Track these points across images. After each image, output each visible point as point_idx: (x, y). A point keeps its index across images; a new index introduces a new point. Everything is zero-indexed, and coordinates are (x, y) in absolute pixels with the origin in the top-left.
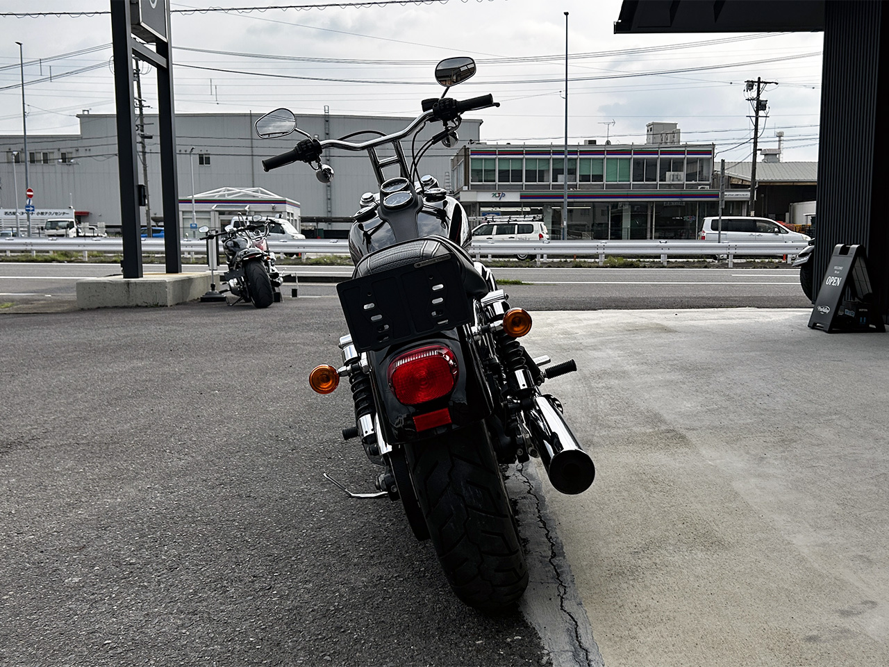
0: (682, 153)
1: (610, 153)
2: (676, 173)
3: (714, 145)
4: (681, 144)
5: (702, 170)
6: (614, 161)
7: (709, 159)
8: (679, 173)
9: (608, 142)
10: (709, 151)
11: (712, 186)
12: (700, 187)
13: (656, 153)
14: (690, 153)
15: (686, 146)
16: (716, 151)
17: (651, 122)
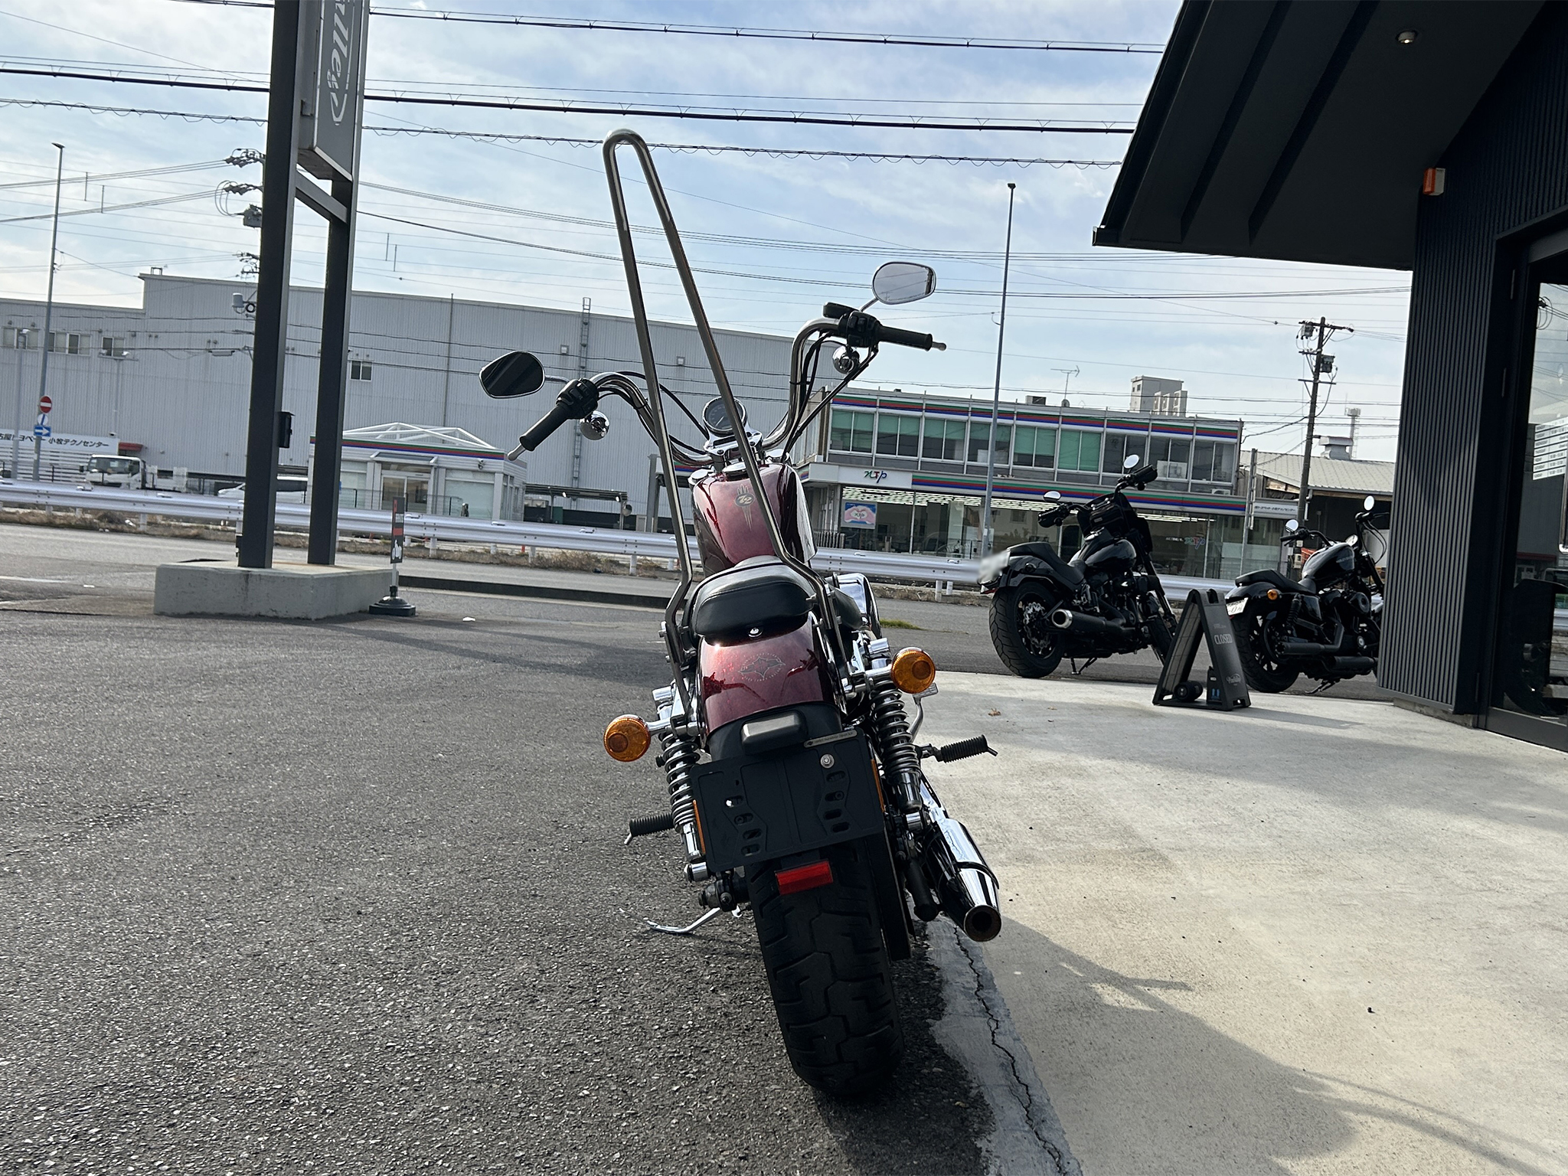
1: (1067, 420)
2: (1174, 464)
3: (1242, 423)
4: (1187, 415)
5: (1220, 463)
6: (1075, 435)
7: (1232, 445)
8: (1180, 464)
9: (1065, 403)
10: (1233, 431)
11: (1235, 490)
12: (1214, 491)
13: (1144, 427)
14: (1201, 432)
15: (1196, 420)
16: (1244, 433)
17: (1140, 376)
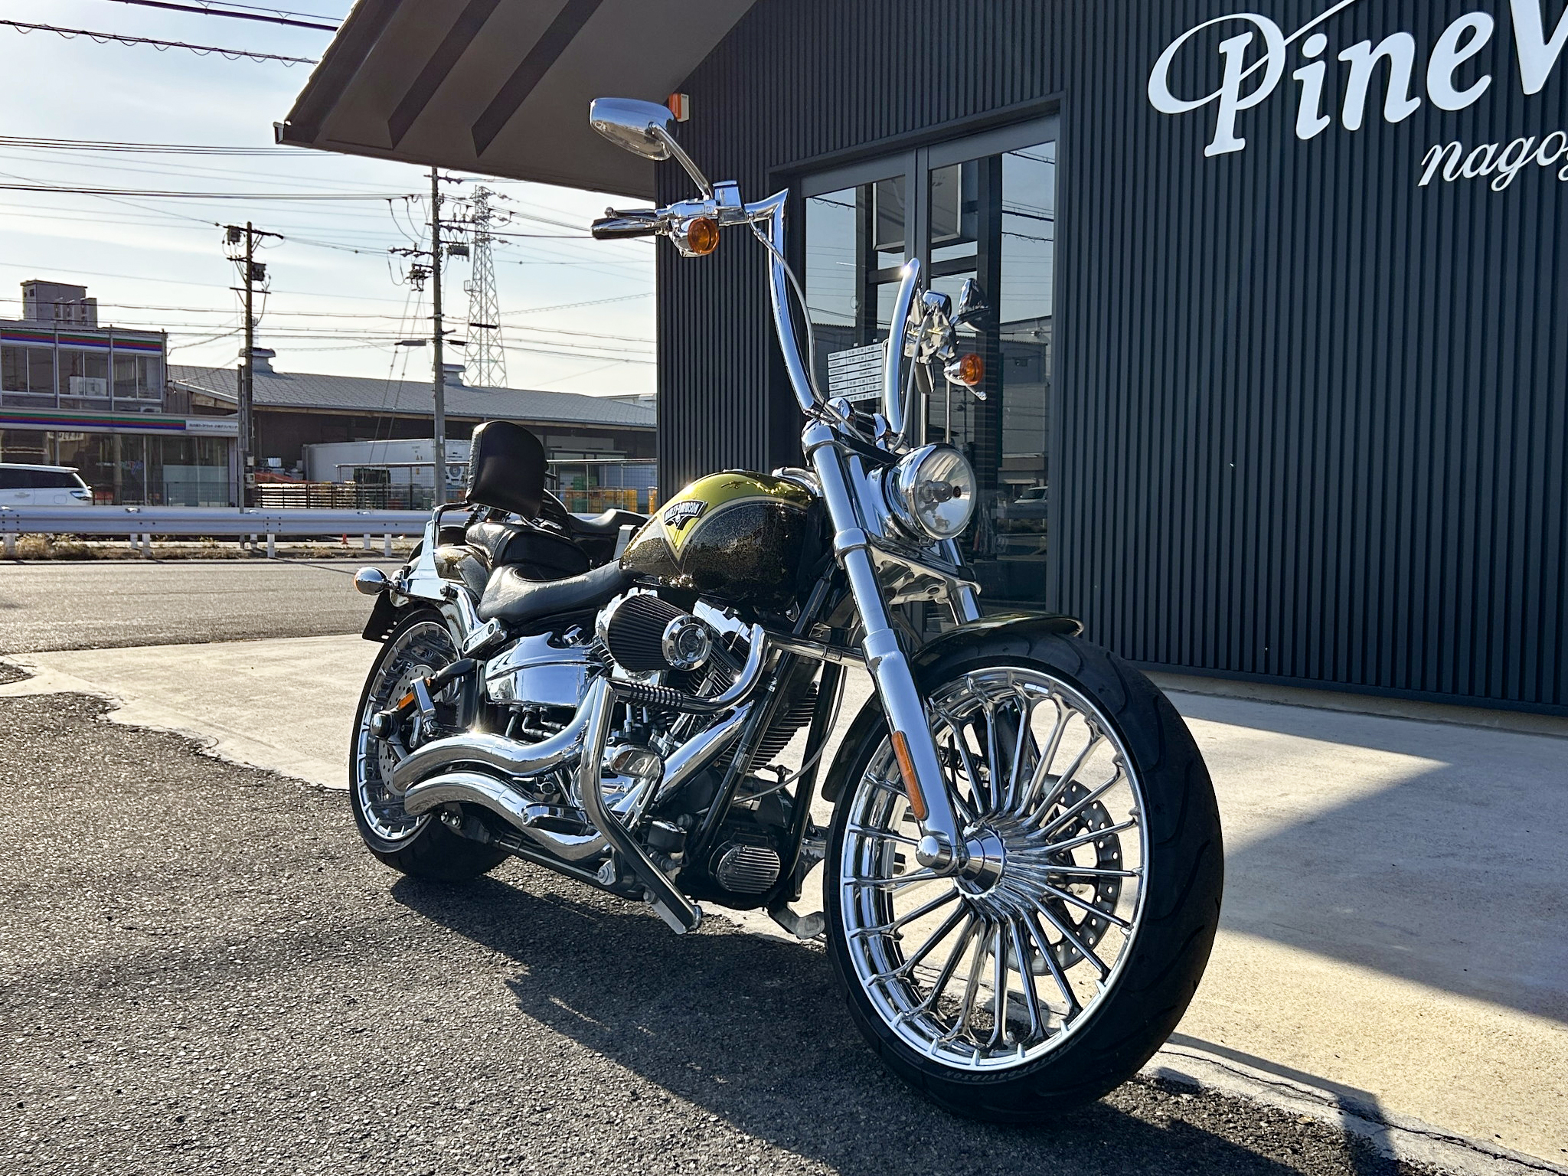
0: (104, 343)
2: (91, 380)
3: (165, 334)
4: (100, 325)
5: (145, 378)
7: (156, 359)
8: (98, 380)
10: (156, 342)
11: (165, 407)
12: (143, 408)
13: (49, 338)
14: (119, 344)
15: (111, 330)
17: (29, 279)
